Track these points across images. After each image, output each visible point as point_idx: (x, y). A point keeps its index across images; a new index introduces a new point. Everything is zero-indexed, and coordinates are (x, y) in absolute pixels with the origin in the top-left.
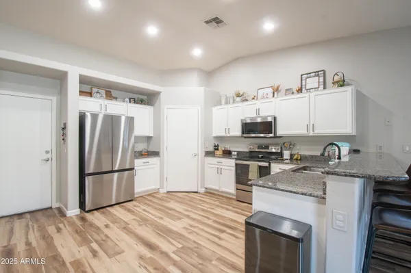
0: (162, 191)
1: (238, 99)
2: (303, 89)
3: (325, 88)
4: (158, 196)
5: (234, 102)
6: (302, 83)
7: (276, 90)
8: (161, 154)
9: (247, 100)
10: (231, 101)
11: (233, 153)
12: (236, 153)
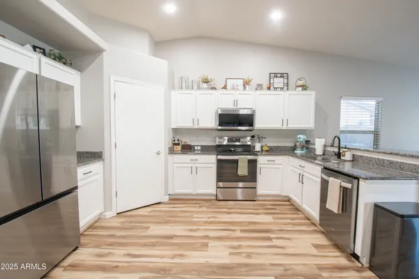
0: (109, 214)
1: (205, 85)
2: (272, 87)
3: (288, 89)
4: (103, 224)
5: (199, 88)
6: (270, 81)
7: (246, 83)
8: (106, 155)
9: (214, 88)
10: (195, 87)
11: (196, 148)
12: (199, 148)
